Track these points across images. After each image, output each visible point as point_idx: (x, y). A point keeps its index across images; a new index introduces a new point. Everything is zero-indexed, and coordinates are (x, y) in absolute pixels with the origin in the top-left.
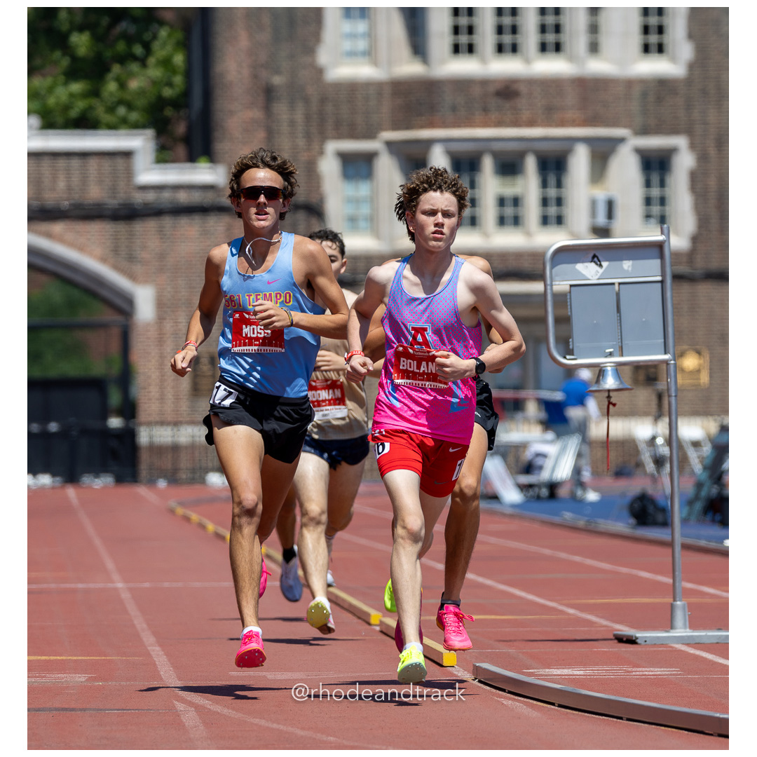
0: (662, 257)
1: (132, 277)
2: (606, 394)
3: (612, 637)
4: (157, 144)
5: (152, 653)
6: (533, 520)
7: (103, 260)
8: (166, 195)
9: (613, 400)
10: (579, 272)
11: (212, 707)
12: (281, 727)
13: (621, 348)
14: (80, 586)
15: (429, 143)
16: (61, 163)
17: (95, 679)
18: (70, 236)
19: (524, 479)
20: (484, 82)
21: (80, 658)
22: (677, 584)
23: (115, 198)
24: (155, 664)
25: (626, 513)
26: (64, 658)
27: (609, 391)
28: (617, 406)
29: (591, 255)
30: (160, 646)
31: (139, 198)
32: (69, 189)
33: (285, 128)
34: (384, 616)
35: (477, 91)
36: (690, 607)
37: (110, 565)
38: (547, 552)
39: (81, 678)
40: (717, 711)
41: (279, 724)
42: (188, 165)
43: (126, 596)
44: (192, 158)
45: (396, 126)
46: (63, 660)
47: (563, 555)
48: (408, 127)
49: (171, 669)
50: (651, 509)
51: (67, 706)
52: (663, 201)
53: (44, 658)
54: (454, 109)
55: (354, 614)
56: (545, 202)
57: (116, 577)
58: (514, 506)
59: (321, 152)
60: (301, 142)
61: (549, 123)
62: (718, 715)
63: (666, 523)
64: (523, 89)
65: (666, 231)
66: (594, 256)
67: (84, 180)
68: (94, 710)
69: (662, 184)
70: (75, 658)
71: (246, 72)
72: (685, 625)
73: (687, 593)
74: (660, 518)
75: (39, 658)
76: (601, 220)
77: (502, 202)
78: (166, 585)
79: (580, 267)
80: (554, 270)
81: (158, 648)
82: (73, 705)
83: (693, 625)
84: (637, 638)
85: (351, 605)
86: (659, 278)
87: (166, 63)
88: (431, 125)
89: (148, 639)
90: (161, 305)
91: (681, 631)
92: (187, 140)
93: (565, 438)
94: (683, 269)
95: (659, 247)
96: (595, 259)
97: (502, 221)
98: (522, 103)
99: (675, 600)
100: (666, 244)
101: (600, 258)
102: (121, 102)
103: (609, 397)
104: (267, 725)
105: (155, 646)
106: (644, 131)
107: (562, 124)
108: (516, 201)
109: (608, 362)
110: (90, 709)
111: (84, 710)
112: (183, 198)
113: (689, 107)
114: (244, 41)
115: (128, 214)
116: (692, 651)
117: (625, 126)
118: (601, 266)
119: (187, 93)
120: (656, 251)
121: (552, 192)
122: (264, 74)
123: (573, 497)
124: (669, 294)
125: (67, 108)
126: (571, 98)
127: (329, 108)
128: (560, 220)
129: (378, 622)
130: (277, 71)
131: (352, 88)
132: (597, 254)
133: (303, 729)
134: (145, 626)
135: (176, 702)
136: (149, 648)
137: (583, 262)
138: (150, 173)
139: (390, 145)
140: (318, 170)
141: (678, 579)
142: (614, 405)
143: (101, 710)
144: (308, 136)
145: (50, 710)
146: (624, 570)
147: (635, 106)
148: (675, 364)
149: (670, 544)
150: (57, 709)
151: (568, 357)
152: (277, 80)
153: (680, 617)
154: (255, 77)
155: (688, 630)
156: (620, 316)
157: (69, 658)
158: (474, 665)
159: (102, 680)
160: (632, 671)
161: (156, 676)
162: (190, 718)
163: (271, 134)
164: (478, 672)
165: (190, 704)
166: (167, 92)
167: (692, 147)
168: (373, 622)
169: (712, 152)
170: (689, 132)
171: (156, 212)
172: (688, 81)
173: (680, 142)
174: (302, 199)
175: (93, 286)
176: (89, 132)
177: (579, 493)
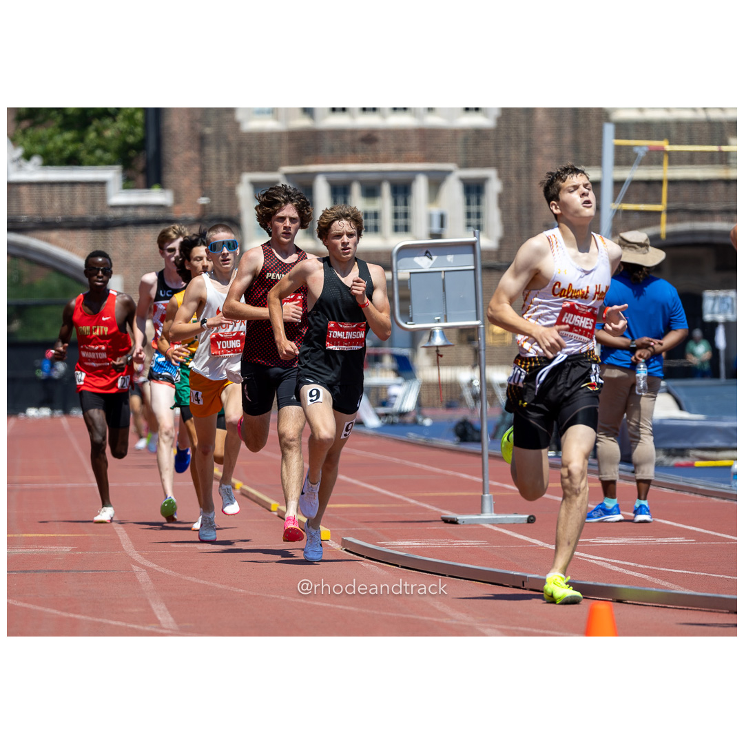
0: (474, 252)
2: (436, 349)
3: (440, 519)
4: (124, 176)
5: (117, 532)
6: (388, 438)
8: (130, 211)
9: (440, 353)
10: (416, 264)
11: (158, 569)
12: (206, 583)
13: (446, 316)
14: (69, 485)
15: (315, 174)
16: (56, 189)
17: (76, 550)
18: (63, 241)
19: (382, 410)
20: (353, 132)
21: (66, 535)
22: (486, 482)
23: (94, 214)
24: (119, 539)
25: (452, 433)
26: (55, 535)
27: (437, 347)
28: (444, 357)
29: (424, 251)
31: (112, 214)
32: (62, 207)
33: (213, 165)
34: (281, 505)
35: (348, 138)
36: (495, 498)
38: (397, 460)
39: (67, 549)
40: (512, 570)
41: (205, 580)
42: (145, 190)
44: (148, 185)
45: (291, 163)
47: (407, 463)
48: (300, 163)
49: (130, 542)
50: (470, 431)
51: (56, 569)
52: (479, 215)
53: (41, 535)
54: (332, 150)
55: (260, 504)
56: (396, 215)
58: (374, 429)
59: (239, 181)
60: (225, 174)
61: (398, 160)
62: (512, 573)
63: (480, 441)
64: (380, 136)
65: (477, 234)
66: (427, 252)
67: (73, 201)
68: (75, 571)
69: (478, 203)
70: (63, 535)
71: (186, 125)
72: (491, 510)
73: (493, 488)
74: (476, 436)
75: (38, 535)
76: (436, 228)
78: (129, 484)
79: (417, 260)
80: (399, 262)
81: (121, 528)
82: (61, 568)
83: (497, 510)
84: (457, 520)
85: (258, 498)
86: (472, 267)
87: (129, 118)
88: (316, 162)
90: (127, 288)
91: (488, 515)
92: (145, 171)
93: (410, 381)
94: (493, 262)
95: (472, 246)
96: (428, 254)
98: (379, 146)
99: (484, 494)
100: (477, 243)
101: (431, 253)
102: (98, 147)
103: (437, 351)
105: (119, 527)
106: (466, 165)
107: (408, 161)
108: (376, 215)
109: (437, 327)
110: (72, 571)
111: (69, 571)
112: (142, 213)
113: (497, 148)
115: (104, 225)
116: (496, 529)
117: (452, 162)
118: (431, 259)
119: (144, 140)
120: (470, 248)
121: (401, 209)
122: (199, 126)
123: (415, 422)
124: (479, 278)
125: (61, 150)
126: (414, 142)
127: (245, 150)
128: (406, 229)
129: (276, 510)
130: (208, 125)
131: (261, 137)
132: (429, 251)
133: (221, 583)
135: (133, 566)
136: (115, 528)
137: (419, 256)
138: (119, 197)
139: (287, 175)
140: (236, 194)
141: (486, 478)
142: (441, 356)
144: (230, 170)
145: (45, 571)
146: (450, 473)
147: (459, 148)
148: (484, 328)
149: (481, 455)
150: (49, 571)
151: (409, 323)
152: (208, 131)
153: (488, 505)
154: (192, 128)
155: (493, 514)
156: (445, 294)
157: (59, 535)
158: (343, 539)
159: (81, 551)
160: (453, 543)
161: (120, 547)
162: (142, 576)
163: (204, 169)
164: (344, 543)
165: (143, 567)
166: (131, 139)
167: (500, 176)
168: (272, 509)
169: (513, 179)
170: (497, 166)
171: (123, 224)
172: (497, 130)
173: (491, 173)
174: (225, 214)
175: (79, 276)
176: (76, 167)
177: (420, 419)
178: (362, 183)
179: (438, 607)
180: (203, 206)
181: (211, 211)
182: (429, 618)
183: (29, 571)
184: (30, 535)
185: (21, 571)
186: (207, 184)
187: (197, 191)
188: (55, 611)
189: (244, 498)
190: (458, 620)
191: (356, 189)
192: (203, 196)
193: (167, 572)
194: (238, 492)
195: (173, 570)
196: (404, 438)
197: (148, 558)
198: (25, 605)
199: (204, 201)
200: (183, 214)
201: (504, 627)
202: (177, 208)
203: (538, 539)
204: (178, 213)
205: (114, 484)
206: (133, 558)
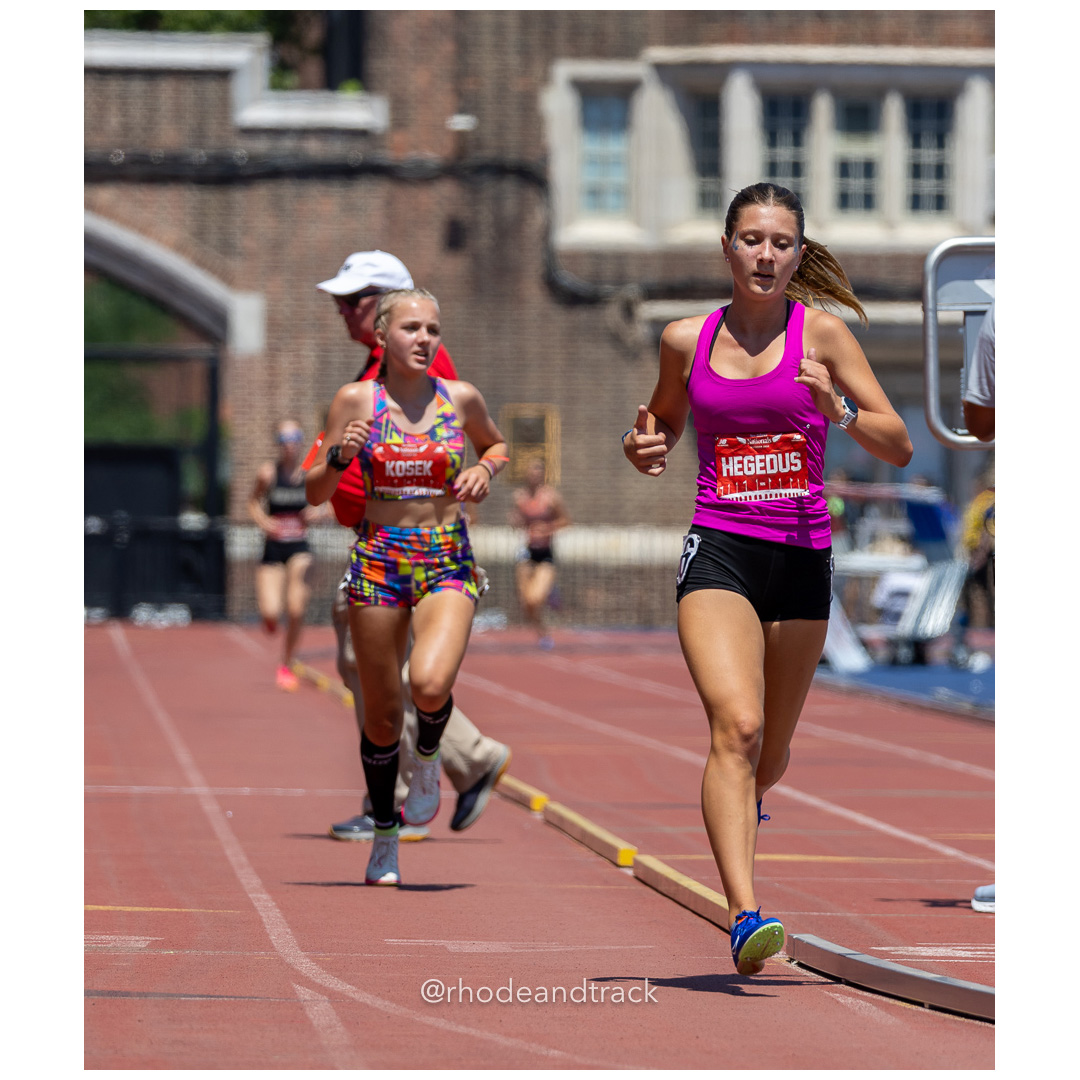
1: (227, 278)
4: (273, 58)
5: (256, 904)
7: (179, 248)
8: (288, 144)
10: (981, 292)
11: (356, 996)
12: (473, 1032)
14: (136, 789)
15: (726, 68)
16: (114, 86)
17: (163, 945)
18: (126, 209)
21: (137, 909)
23: (201, 146)
24: (261, 922)
26: (110, 908)
30: (270, 892)
31: (241, 149)
32: (126, 129)
34: (640, 853)
37: (184, 756)
38: (910, 753)
39: (139, 943)
41: (467, 1025)
42: (325, 95)
43: (211, 808)
44: (331, 83)
45: (672, 40)
46: (108, 911)
47: (936, 759)
48: (693, 41)
49: (289, 930)
51: (116, 988)
55: (590, 849)
56: (916, 171)
57: (194, 776)
58: (855, 676)
59: (546, 79)
60: (514, 60)
61: (926, 39)
67: (151, 116)
68: (161, 995)
70: (129, 909)
77: (844, 169)
78: (279, 791)
80: (940, 289)
81: (265, 896)
82: (126, 986)
85: (584, 833)
88: (731, 38)
89: (249, 880)
90: (273, 325)
92: (325, 52)
93: (941, 564)
97: (844, 201)
104: (448, 1027)
105: (261, 893)
108: (869, 169)
110: (154, 994)
111: (146, 995)
112: (314, 148)
115: (223, 174)
121: (929, 155)
123: (953, 663)
128: (940, 203)
129: (630, 862)
133: (508, 1035)
134: (243, 859)
135: (297, 987)
136: (251, 896)
138: (261, 108)
139: (662, 69)
140: (541, 108)
143: (172, 995)
144: (525, 52)
150: (99, 993)
157: (118, 908)
159: (173, 947)
161: (262, 941)
162: (320, 1012)
163: (463, 47)
164: (795, 947)
165: (321, 989)
168: (621, 861)
171: (269, 172)
174: (512, 156)
175: (162, 293)
176: (160, 35)
177: (961, 655)
178: (837, 93)
180: (461, 135)
181: (479, 146)
186: (470, 84)
187: (444, 98)
189: (553, 832)
191: (823, 109)
192: (462, 111)
193: (379, 1003)
194: (538, 816)
195: (392, 1000)
196: (924, 699)
197: (330, 968)
199: (462, 122)
200: (412, 154)
202: (398, 138)
204: (402, 150)
205: (246, 791)
206: (296, 967)
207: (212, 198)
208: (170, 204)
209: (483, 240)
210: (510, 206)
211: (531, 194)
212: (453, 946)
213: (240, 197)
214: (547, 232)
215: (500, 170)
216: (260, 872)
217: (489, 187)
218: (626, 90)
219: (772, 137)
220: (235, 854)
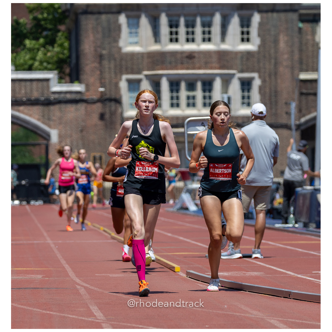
1: (50, 126)
4: (58, 76)
5: (65, 267)
7: (39, 120)
8: (62, 95)
11: (90, 287)
14: (35, 242)
15: (161, 76)
16: (23, 83)
17: (45, 277)
18: (26, 111)
20: (182, 53)
21: (38, 269)
23: (43, 97)
24: (67, 271)
26: (32, 269)
31: (52, 97)
32: (26, 93)
33: (107, 70)
35: (179, 56)
39: (40, 277)
42: (71, 84)
43: (52, 246)
44: (72, 82)
45: (149, 70)
46: (32, 270)
49: (73, 273)
51: (36, 287)
52: (249, 98)
54: (170, 63)
56: (204, 98)
57: (48, 238)
59: (121, 79)
60: (113, 76)
61: (206, 68)
64: (196, 55)
67: (31, 90)
68: (46, 288)
69: (249, 91)
70: (36, 269)
71: (92, 49)
77: (188, 98)
78: (68, 242)
81: (67, 265)
82: (38, 287)
87: (61, 45)
88: (162, 69)
89: (63, 262)
90: (60, 136)
92: (70, 75)
97: (188, 105)
98: (196, 60)
102: (45, 61)
106: (242, 71)
107: (211, 68)
108: (194, 97)
110: (45, 288)
112: (69, 96)
114: (91, 37)
115: (48, 103)
117: (235, 69)
119: (70, 57)
121: (207, 94)
122: (99, 49)
126: (214, 59)
127: (124, 63)
130: (104, 49)
131: (132, 55)
134: (61, 257)
135: (77, 286)
136: (64, 265)
138: (56, 87)
139: (146, 76)
140: (119, 86)
144: (116, 73)
145: (30, 288)
152: (104, 52)
154: (96, 51)
157: (34, 269)
158: (187, 272)
159: (48, 277)
160: (246, 274)
161: (68, 275)
162: (82, 291)
163: (102, 72)
164: (188, 274)
165: (82, 286)
166: (61, 56)
167: (260, 77)
169: (267, 79)
170: (258, 71)
171: (59, 102)
172: (259, 52)
173: (255, 75)
174: (113, 97)
175: (35, 130)
176: (33, 72)
178: (186, 81)
179: (243, 308)
180: (102, 92)
181: (106, 95)
182: (239, 314)
183: (22, 288)
184: (19, 269)
185: (17, 288)
186: (103, 81)
187: (98, 83)
188: (39, 310)
190: (255, 315)
191: (183, 85)
192: (102, 87)
193: (95, 289)
197: (83, 281)
198: (22, 307)
199: (102, 89)
200: (91, 97)
201: (280, 319)
202: (87, 94)
203: (291, 272)
204: (88, 96)
205: (60, 242)
206: (76, 281)
207: (46, 108)
208: (36, 110)
209: (107, 116)
210: (113, 108)
211: (118, 105)
212: (111, 275)
213: (52, 108)
214: (122, 113)
215: (110, 100)
216: (65, 260)
217: (108, 104)
218: (139, 81)
219: (172, 91)
220: (59, 256)
